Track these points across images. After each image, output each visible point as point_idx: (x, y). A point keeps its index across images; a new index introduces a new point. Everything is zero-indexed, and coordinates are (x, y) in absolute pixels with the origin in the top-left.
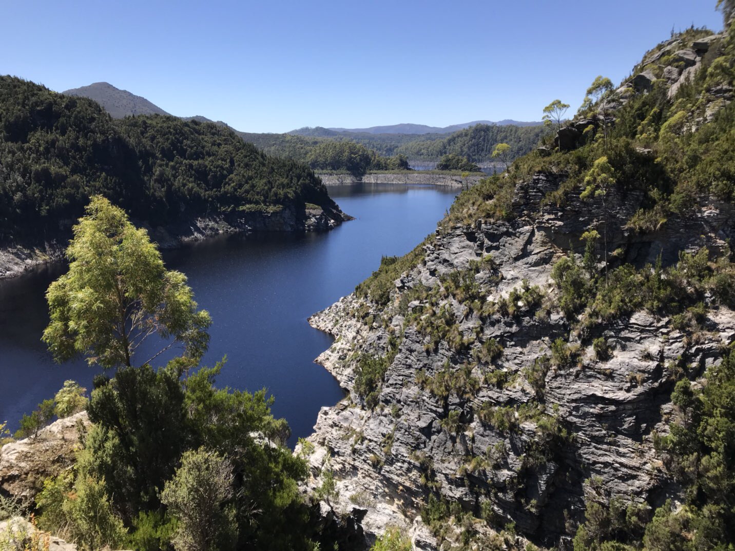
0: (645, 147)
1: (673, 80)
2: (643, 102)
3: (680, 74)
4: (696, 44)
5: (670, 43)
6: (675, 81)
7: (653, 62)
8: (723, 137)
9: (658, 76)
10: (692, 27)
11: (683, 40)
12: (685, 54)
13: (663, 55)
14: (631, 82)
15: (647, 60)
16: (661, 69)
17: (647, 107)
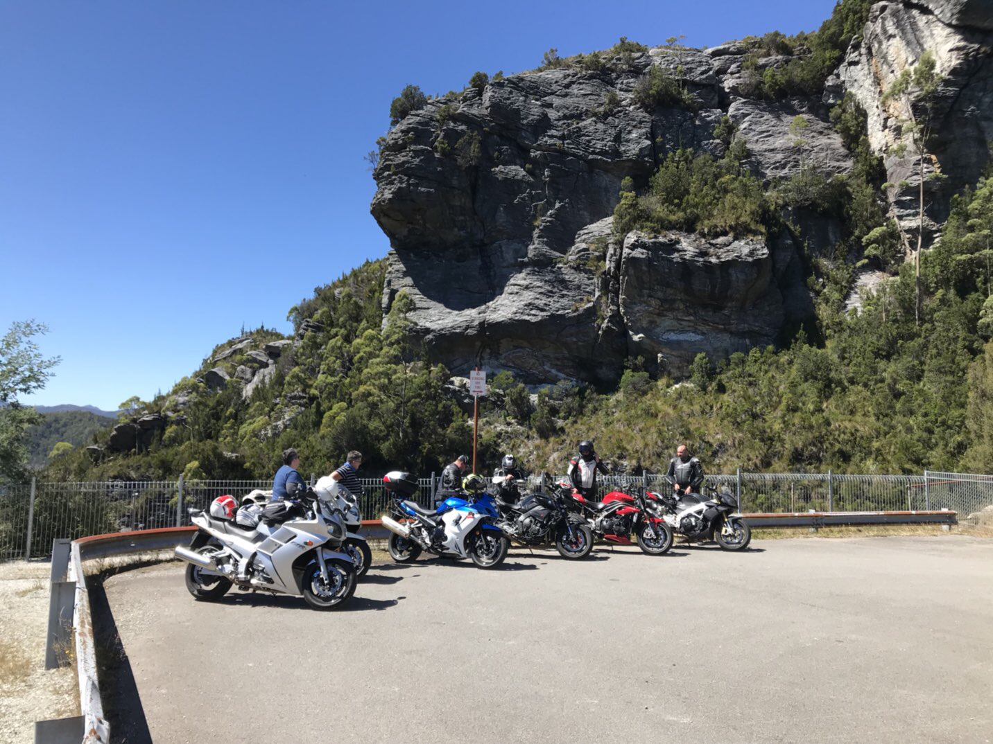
0: (232, 452)
1: (247, 380)
2: (218, 401)
3: (253, 374)
4: (268, 347)
5: (241, 342)
6: (249, 381)
7: (225, 358)
8: (304, 444)
9: (231, 375)
10: (262, 327)
11: (255, 341)
12: (257, 354)
13: (235, 352)
14: (202, 378)
15: (218, 355)
16: (234, 367)
17: (222, 406)
